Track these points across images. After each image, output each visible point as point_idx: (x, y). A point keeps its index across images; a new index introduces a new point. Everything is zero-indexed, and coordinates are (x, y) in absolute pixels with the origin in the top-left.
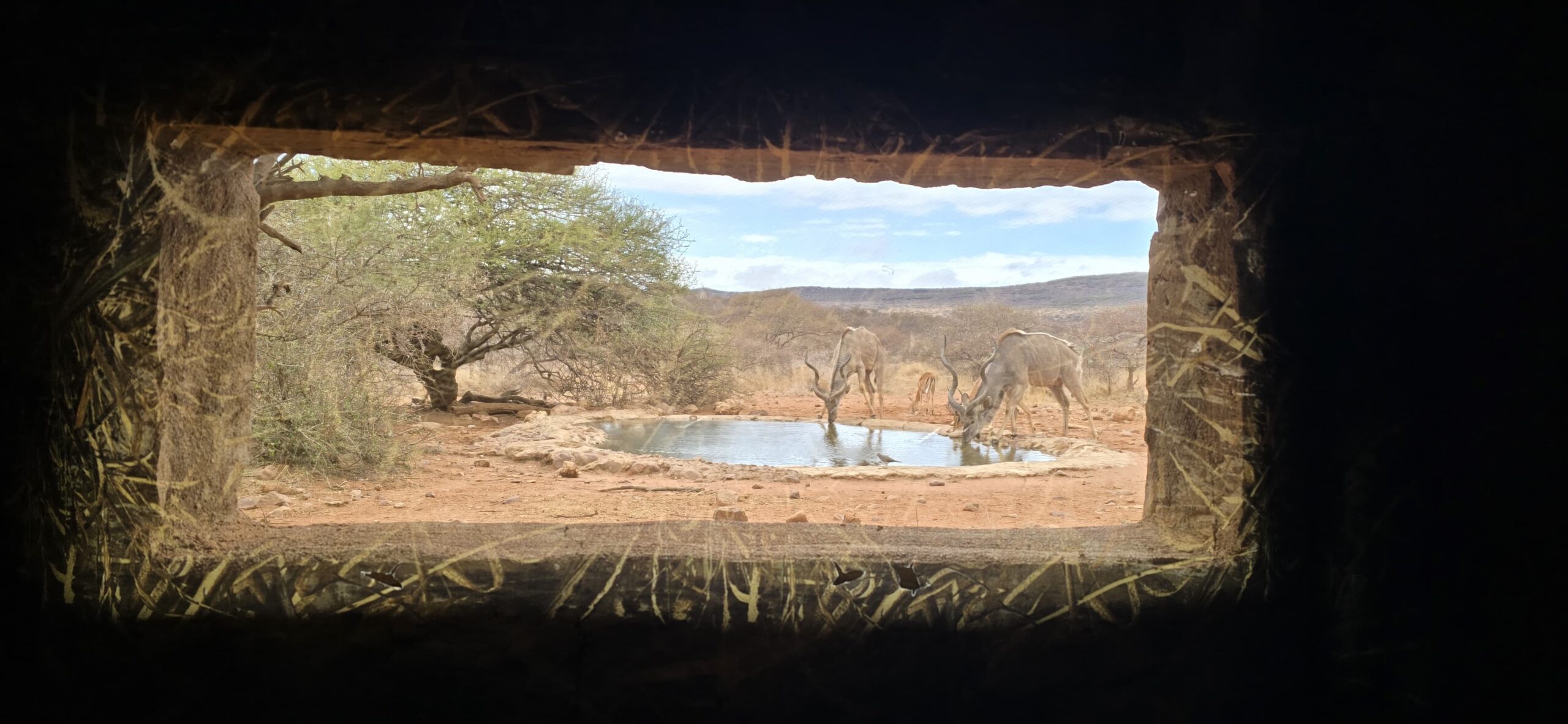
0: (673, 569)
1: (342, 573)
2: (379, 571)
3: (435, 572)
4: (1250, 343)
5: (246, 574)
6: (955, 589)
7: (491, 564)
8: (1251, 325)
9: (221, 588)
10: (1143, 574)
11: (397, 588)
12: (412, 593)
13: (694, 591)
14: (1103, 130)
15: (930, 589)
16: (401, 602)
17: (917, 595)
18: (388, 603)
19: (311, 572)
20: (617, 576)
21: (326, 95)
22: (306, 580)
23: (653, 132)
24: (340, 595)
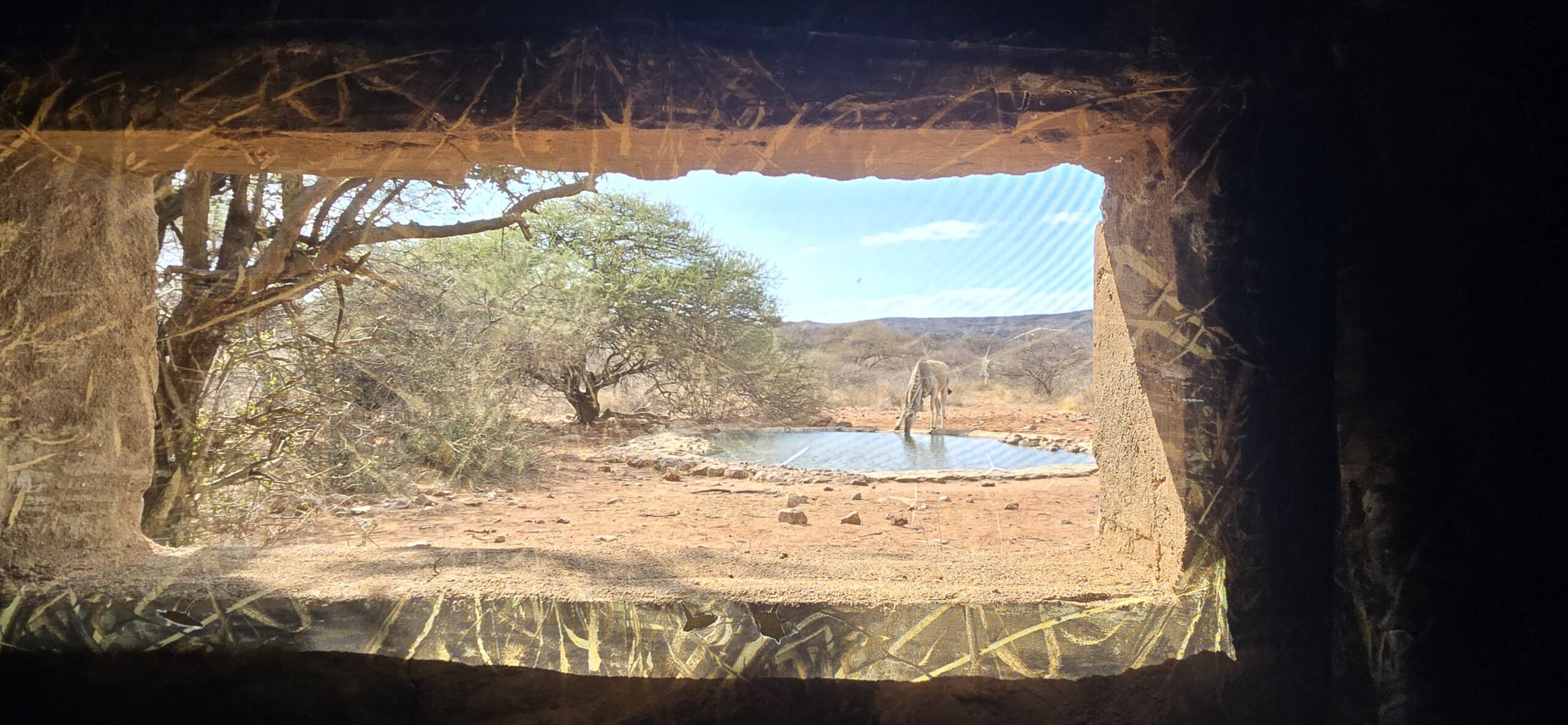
0: (498, 611)
1: (138, 611)
2: (174, 610)
3: (235, 611)
4: (1196, 338)
5: (40, 611)
6: (829, 636)
7: (294, 603)
8: (1198, 316)
9: (17, 626)
10: (1064, 619)
11: (196, 628)
12: (216, 633)
13: (524, 635)
14: (1005, 89)
15: (797, 637)
16: (208, 642)
17: (783, 643)
18: (194, 642)
19: (106, 609)
20: (436, 617)
21: (123, 88)
22: (103, 617)
23: (474, 111)
24: (141, 633)
